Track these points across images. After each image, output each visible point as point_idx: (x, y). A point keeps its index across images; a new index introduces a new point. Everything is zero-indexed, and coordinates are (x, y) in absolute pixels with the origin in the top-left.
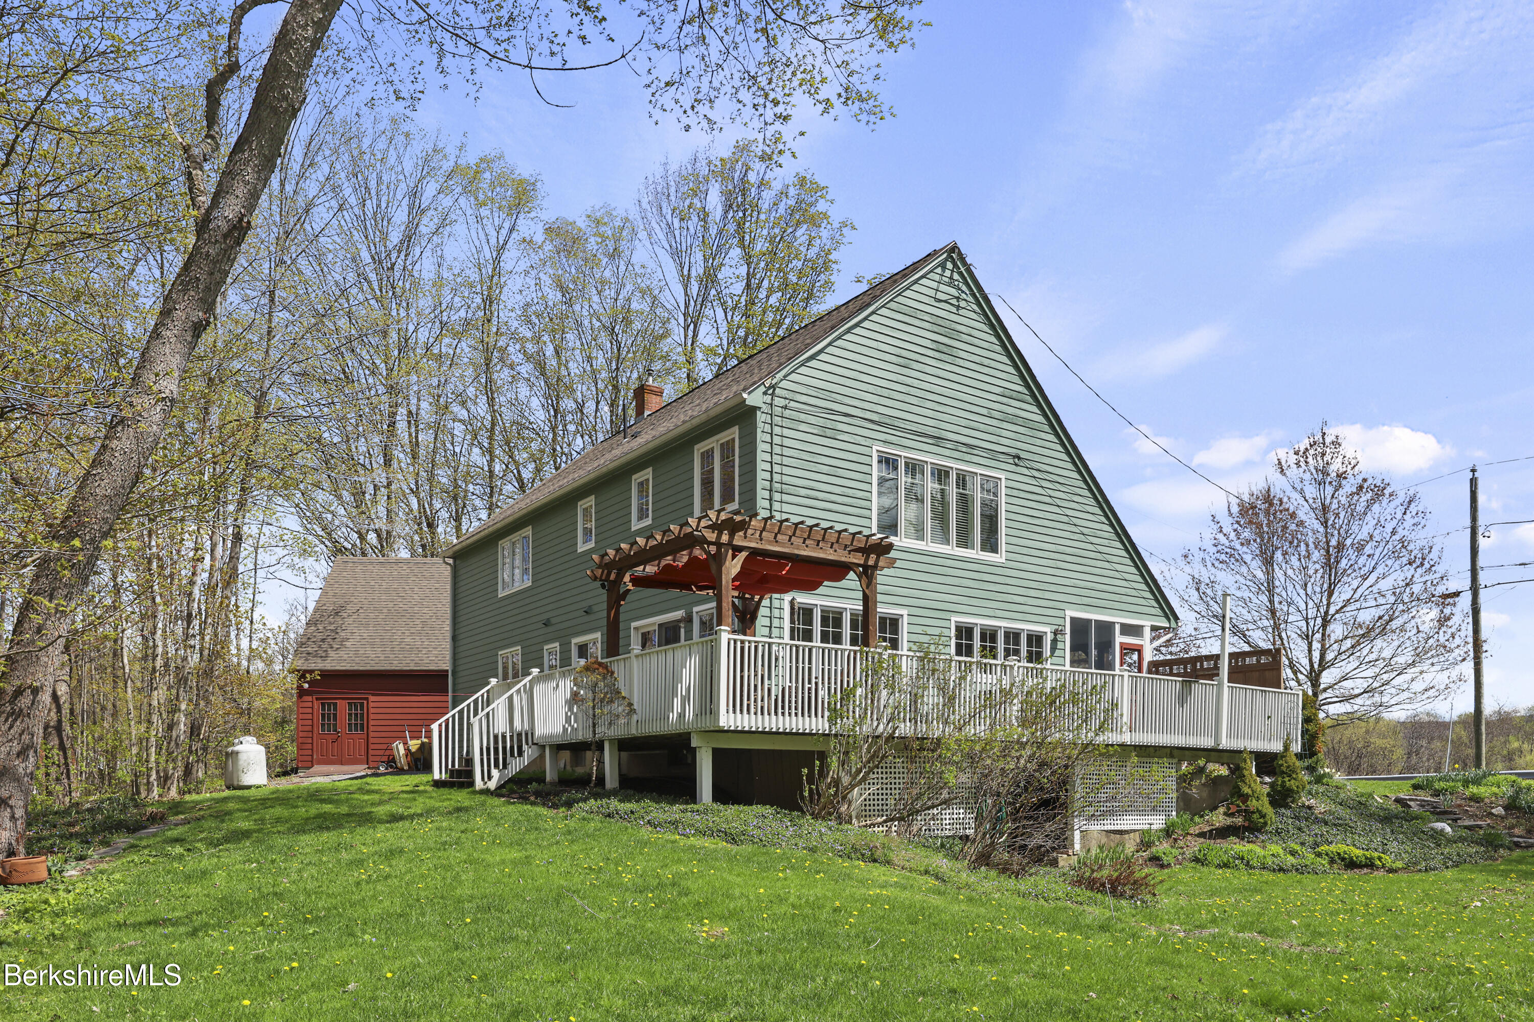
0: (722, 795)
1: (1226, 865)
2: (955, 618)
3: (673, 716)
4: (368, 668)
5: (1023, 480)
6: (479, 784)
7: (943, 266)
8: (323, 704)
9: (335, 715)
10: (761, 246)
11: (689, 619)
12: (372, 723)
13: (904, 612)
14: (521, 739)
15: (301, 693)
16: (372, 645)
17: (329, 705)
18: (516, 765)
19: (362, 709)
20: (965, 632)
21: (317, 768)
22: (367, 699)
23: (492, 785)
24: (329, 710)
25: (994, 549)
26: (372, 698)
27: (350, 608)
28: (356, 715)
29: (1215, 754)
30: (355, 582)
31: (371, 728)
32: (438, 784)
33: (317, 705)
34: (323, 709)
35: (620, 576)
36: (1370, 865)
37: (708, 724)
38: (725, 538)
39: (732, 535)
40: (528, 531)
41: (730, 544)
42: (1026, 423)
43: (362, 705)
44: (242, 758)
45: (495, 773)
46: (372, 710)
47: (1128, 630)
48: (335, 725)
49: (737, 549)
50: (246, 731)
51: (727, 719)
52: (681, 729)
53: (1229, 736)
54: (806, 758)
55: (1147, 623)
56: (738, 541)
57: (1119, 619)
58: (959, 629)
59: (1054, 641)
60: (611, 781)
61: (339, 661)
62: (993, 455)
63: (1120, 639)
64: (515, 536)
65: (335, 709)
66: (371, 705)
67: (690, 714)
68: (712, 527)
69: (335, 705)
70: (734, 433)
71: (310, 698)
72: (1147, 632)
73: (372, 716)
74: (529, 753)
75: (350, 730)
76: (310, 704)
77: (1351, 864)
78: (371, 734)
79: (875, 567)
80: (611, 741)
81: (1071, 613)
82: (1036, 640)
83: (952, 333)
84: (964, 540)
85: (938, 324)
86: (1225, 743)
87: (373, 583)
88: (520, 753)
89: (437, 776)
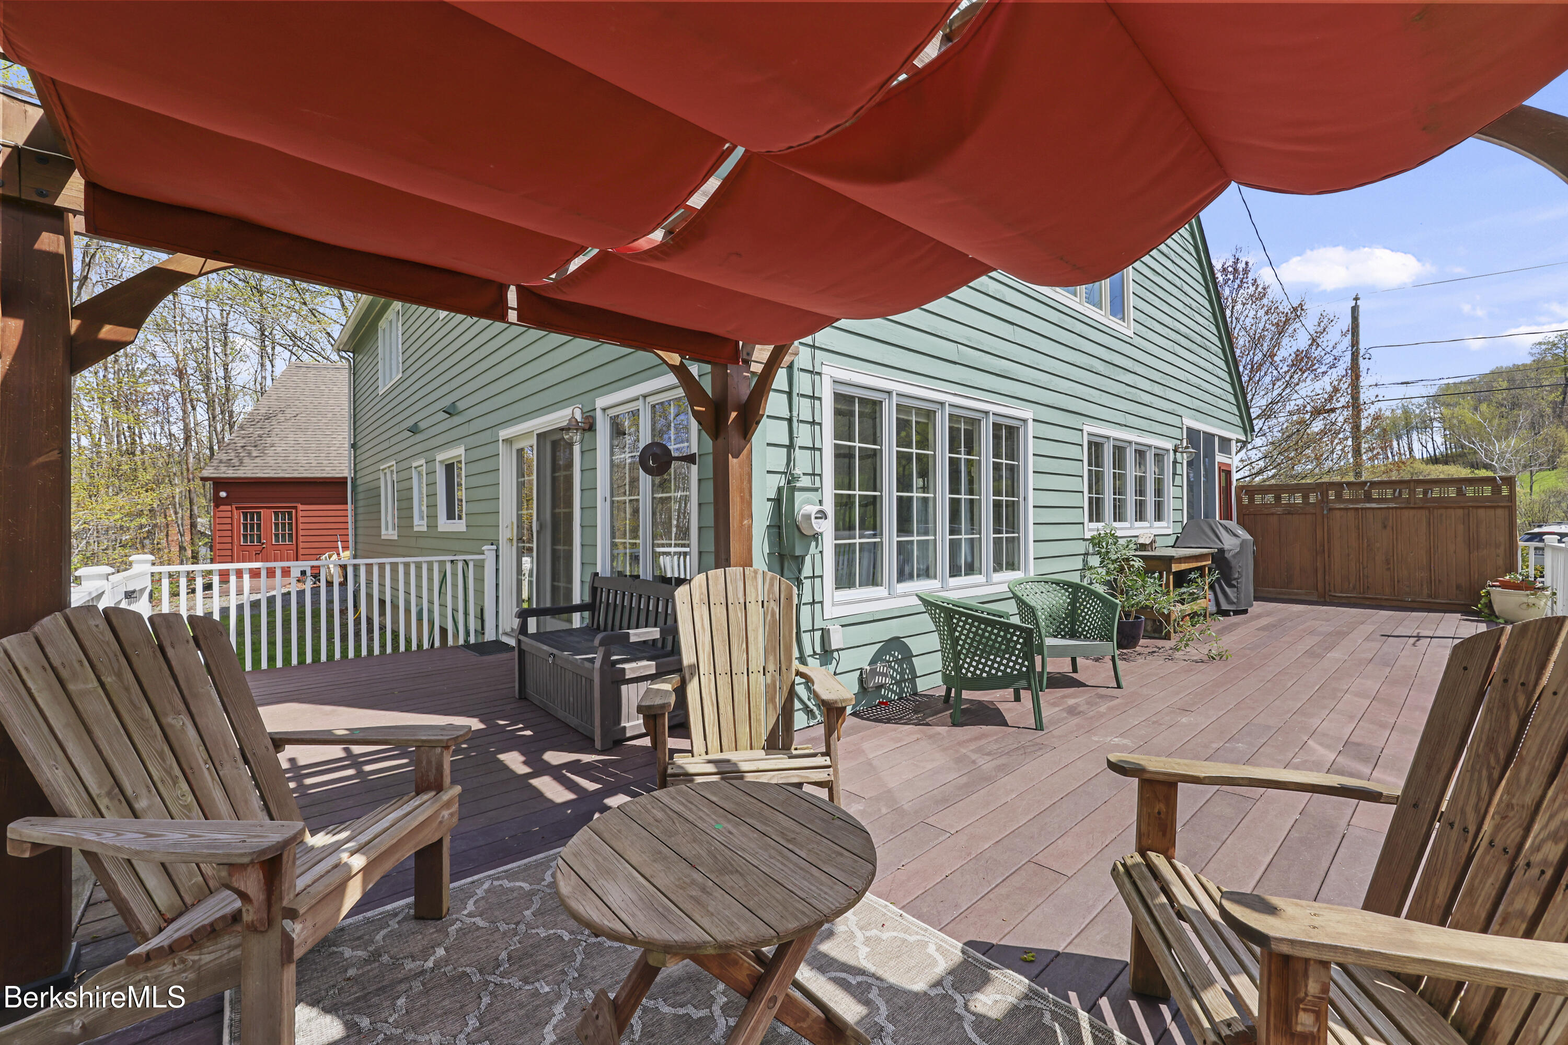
4: (296, 475)
8: (245, 515)
9: (259, 526)
12: (301, 533)
13: (1027, 413)
15: (218, 501)
17: (252, 514)
19: (290, 518)
22: (295, 508)
24: (252, 519)
26: (301, 507)
27: (290, 413)
28: (284, 525)
30: (303, 386)
31: (301, 539)
33: (237, 514)
34: (246, 519)
43: (290, 514)
46: (301, 520)
48: (259, 537)
61: (259, 468)
65: (259, 519)
66: (301, 514)
69: (259, 514)
71: (229, 508)
73: (301, 526)
75: (277, 540)
76: (229, 514)
78: (301, 545)
87: (323, 387)
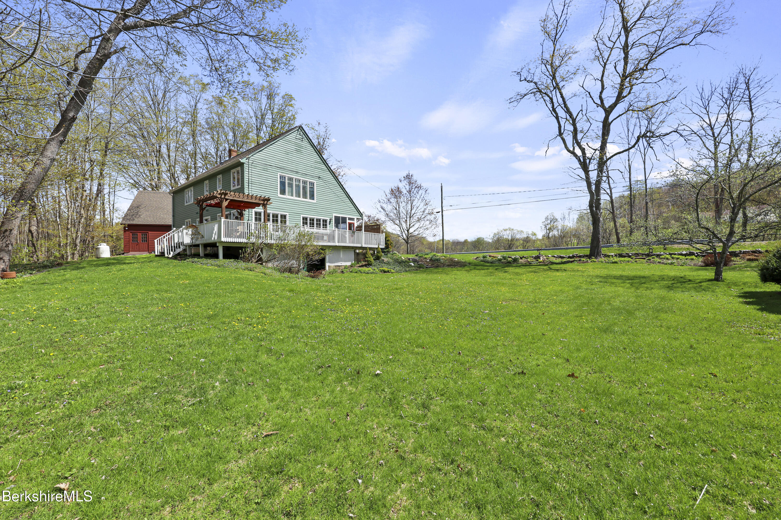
0: (225, 257)
1: (356, 272)
2: (302, 215)
3: (213, 239)
5: (321, 182)
6: (166, 255)
7: (298, 130)
8: (133, 234)
10: (276, 111)
11: (230, 214)
13: (287, 214)
14: (179, 245)
15: (125, 231)
16: (150, 217)
17: (135, 234)
18: (178, 251)
20: (305, 219)
21: (131, 253)
23: (170, 256)
24: (135, 236)
25: (313, 199)
26: (149, 232)
27: (143, 206)
28: (144, 237)
29: (361, 248)
30: (144, 198)
32: (156, 256)
33: (131, 235)
34: (133, 236)
35: (203, 203)
36: (388, 272)
37: (219, 240)
38: (223, 197)
39: (225, 196)
40: (192, 188)
41: (224, 198)
42: (322, 169)
43: (146, 234)
44: (101, 250)
45: (172, 253)
46: (150, 236)
47: (350, 219)
48: (137, 240)
49: (227, 200)
50: (104, 241)
51: (223, 239)
52: (215, 241)
53: (365, 244)
54: (241, 248)
55: (355, 218)
56: (227, 197)
57: (347, 216)
58: (303, 218)
59: (330, 222)
60: (202, 254)
61: (137, 221)
62: (312, 176)
63: (348, 221)
64: (189, 189)
65: (137, 236)
66: (149, 234)
67: (216, 238)
68: (219, 194)
69: (137, 234)
70: (239, 168)
71: (128, 232)
72: (355, 219)
74: (182, 248)
75: (142, 241)
76: (128, 234)
77: (385, 272)
79: (267, 204)
80: (202, 244)
81: (334, 215)
82: (325, 221)
83: (301, 147)
84: (305, 196)
85: (296, 144)
86: (364, 246)
87: (151, 199)
88: (179, 247)
89: (156, 254)
